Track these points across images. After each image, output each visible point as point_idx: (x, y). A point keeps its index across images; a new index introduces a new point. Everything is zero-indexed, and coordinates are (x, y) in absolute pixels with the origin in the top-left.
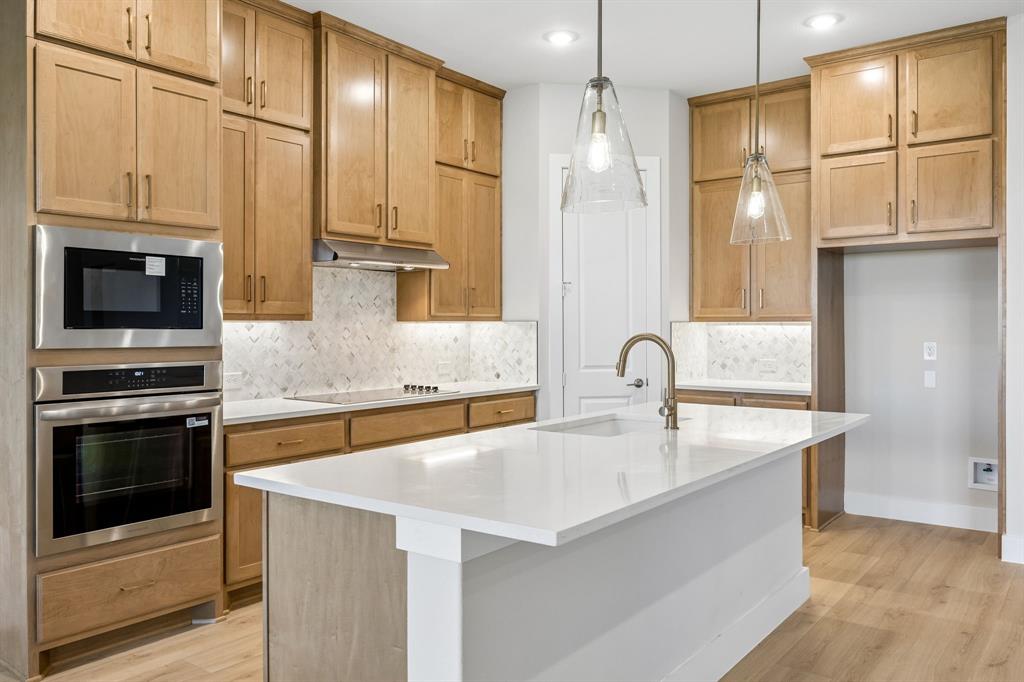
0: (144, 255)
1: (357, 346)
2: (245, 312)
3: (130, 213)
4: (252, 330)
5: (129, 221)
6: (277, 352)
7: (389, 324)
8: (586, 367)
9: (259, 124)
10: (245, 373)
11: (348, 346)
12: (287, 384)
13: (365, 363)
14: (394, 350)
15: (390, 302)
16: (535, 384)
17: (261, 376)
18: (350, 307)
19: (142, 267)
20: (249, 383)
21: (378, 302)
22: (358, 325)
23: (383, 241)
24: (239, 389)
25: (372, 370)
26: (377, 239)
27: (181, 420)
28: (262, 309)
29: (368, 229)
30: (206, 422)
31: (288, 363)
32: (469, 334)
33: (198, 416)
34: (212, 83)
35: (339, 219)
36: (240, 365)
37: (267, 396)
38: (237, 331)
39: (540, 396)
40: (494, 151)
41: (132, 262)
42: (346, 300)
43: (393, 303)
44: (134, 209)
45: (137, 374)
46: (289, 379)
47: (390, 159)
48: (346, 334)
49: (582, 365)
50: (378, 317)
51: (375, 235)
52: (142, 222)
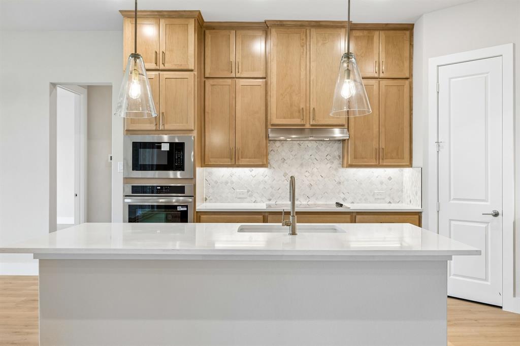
0: (161, 143)
1: (314, 181)
2: (230, 164)
3: (156, 128)
4: (253, 172)
5: (156, 130)
6: (266, 182)
7: (336, 169)
8: (454, 199)
9: (237, 80)
10: (248, 191)
11: (308, 180)
12: (271, 198)
13: (319, 189)
14: (340, 183)
15: (338, 158)
16: (420, 208)
17: (257, 193)
18: (310, 160)
19: (160, 147)
20: (251, 196)
21: (329, 157)
22: (315, 170)
23: (308, 126)
24: (246, 198)
25: (324, 193)
26: (304, 125)
27: (175, 207)
28: (238, 162)
29: (297, 121)
30: (185, 209)
31: (272, 187)
32: (402, 175)
33: (182, 206)
34: (192, 70)
35: (277, 118)
36: (246, 188)
37: (260, 202)
38: (245, 172)
39: (423, 215)
40: (403, 62)
41: (157, 146)
42: (307, 157)
43: (340, 158)
44: (158, 125)
45: (158, 188)
46: (273, 195)
47: (311, 82)
48: (307, 174)
49: (452, 198)
50: (329, 165)
51: (302, 123)
52: (161, 130)
